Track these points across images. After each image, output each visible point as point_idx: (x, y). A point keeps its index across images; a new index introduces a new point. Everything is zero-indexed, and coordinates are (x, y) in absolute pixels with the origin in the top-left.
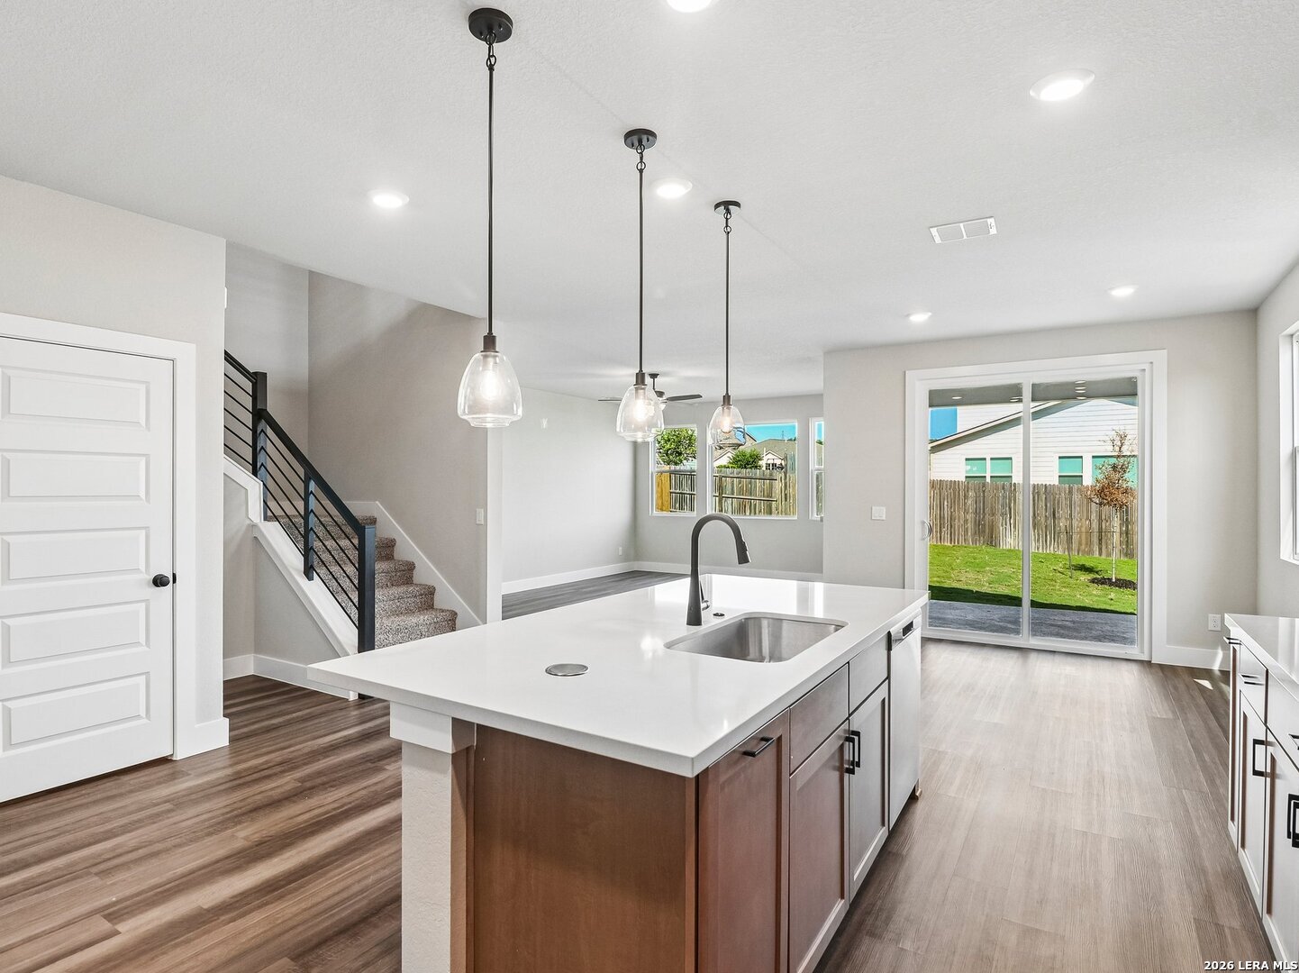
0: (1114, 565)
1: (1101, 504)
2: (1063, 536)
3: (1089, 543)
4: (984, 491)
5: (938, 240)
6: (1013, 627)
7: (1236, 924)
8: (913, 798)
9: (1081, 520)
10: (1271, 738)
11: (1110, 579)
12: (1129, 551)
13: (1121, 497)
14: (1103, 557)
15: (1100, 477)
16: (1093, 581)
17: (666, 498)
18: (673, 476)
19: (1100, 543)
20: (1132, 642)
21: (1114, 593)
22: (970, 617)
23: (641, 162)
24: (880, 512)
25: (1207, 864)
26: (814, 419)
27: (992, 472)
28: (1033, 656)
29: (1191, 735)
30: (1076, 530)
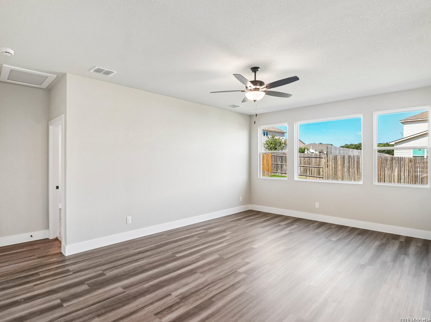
17: (270, 166)
18: (273, 157)
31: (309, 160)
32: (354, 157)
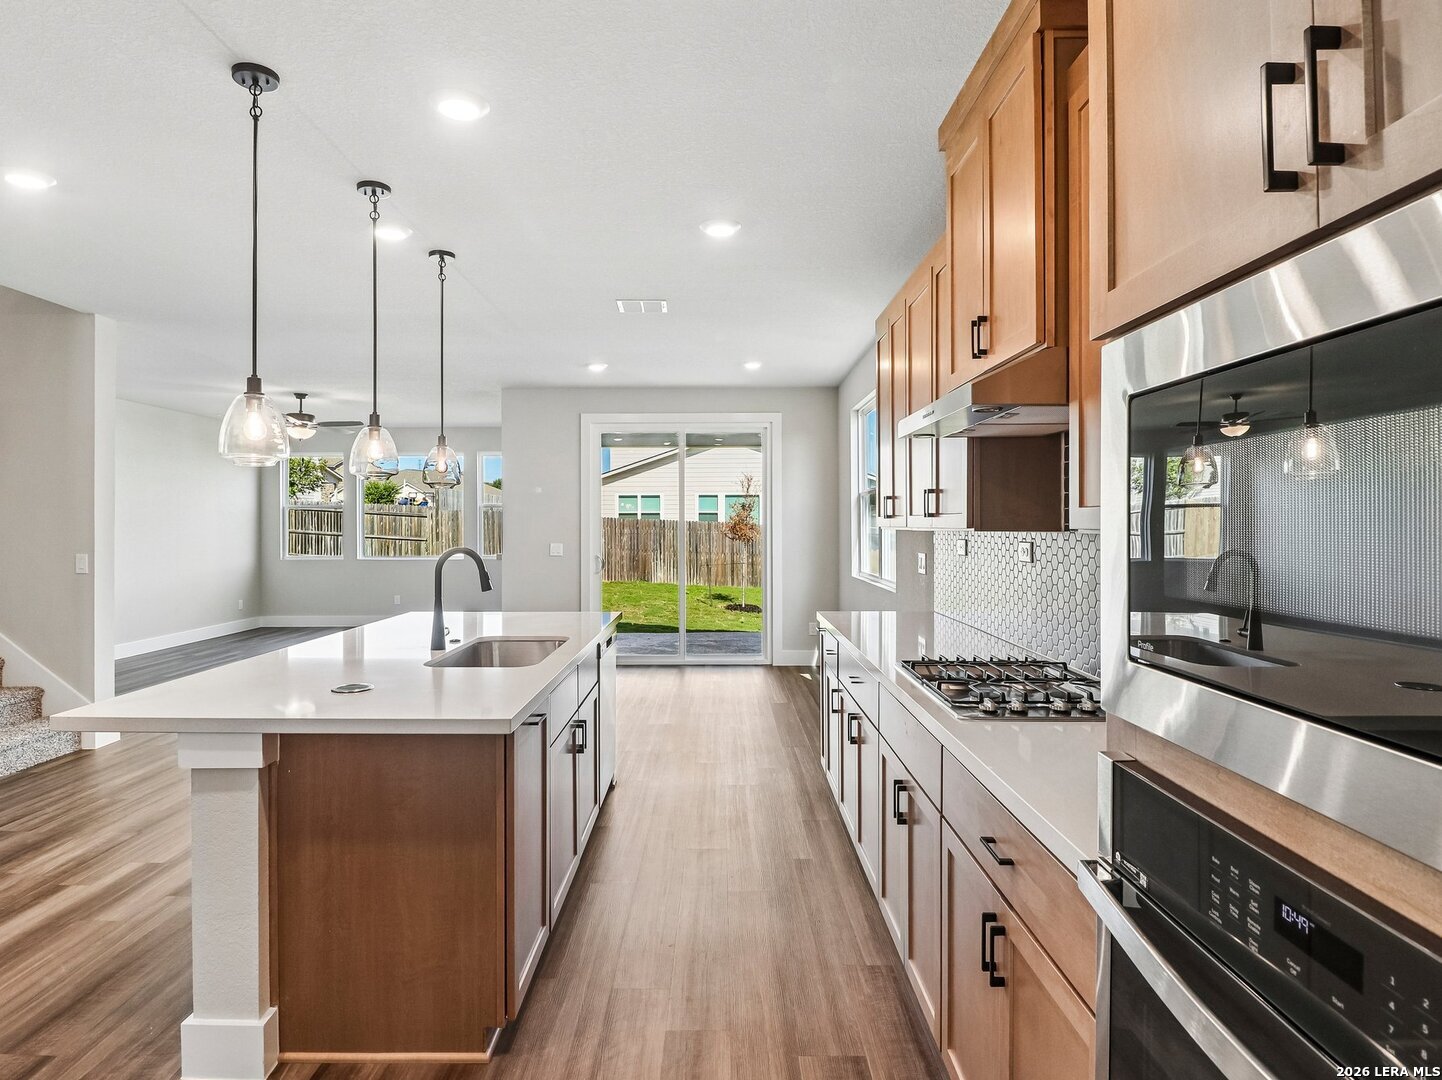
0: (744, 594)
1: (733, 539)
2: (704, 569)
3: (724, 575)
4: (637, 528)
5: (622, 310)
6: (673, 649)
7: (826, 818)
8: (612, 787)
9: (717, 551)
10: (841, 687)
11: (740, 605)
12: (754, 582)
13: (749, 533)
14: (735, 586)
15: (734, 514)
16: (728, 608)
19: (733, 575)
20: (759, 651)
21: (744, 617)
22: (634, 645)
23: (375, 211)
24: (557, 549)
25: (810, 789)
26: (482, 453)
27: (643, 508)
28: (688, 671)
29: (799, 712)
30: (713, 563)
31: (395, 520)
32: (493, 515)
